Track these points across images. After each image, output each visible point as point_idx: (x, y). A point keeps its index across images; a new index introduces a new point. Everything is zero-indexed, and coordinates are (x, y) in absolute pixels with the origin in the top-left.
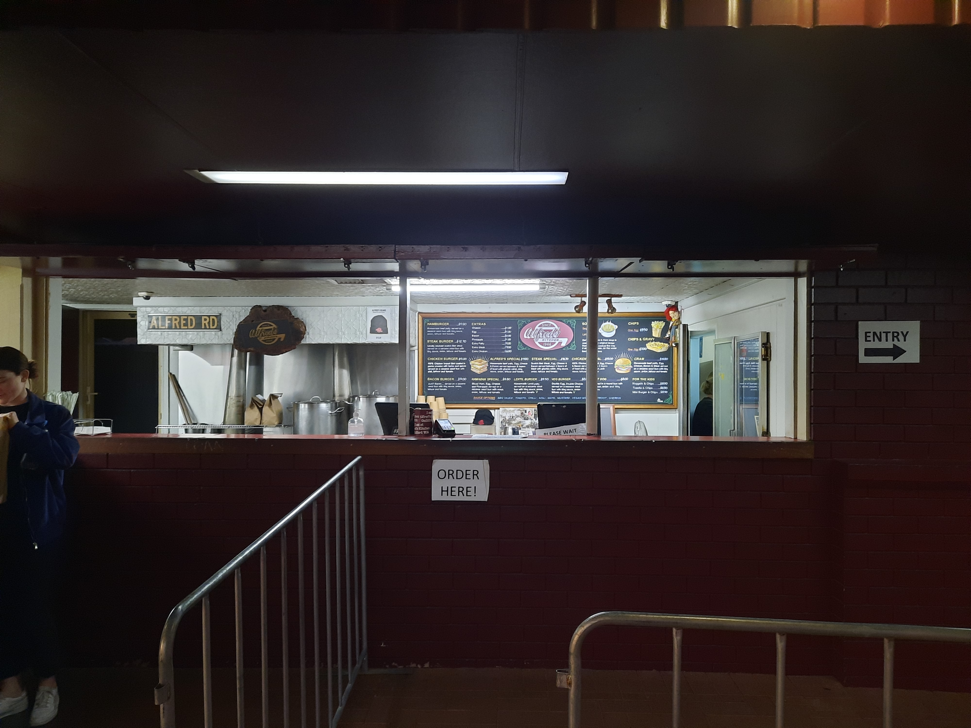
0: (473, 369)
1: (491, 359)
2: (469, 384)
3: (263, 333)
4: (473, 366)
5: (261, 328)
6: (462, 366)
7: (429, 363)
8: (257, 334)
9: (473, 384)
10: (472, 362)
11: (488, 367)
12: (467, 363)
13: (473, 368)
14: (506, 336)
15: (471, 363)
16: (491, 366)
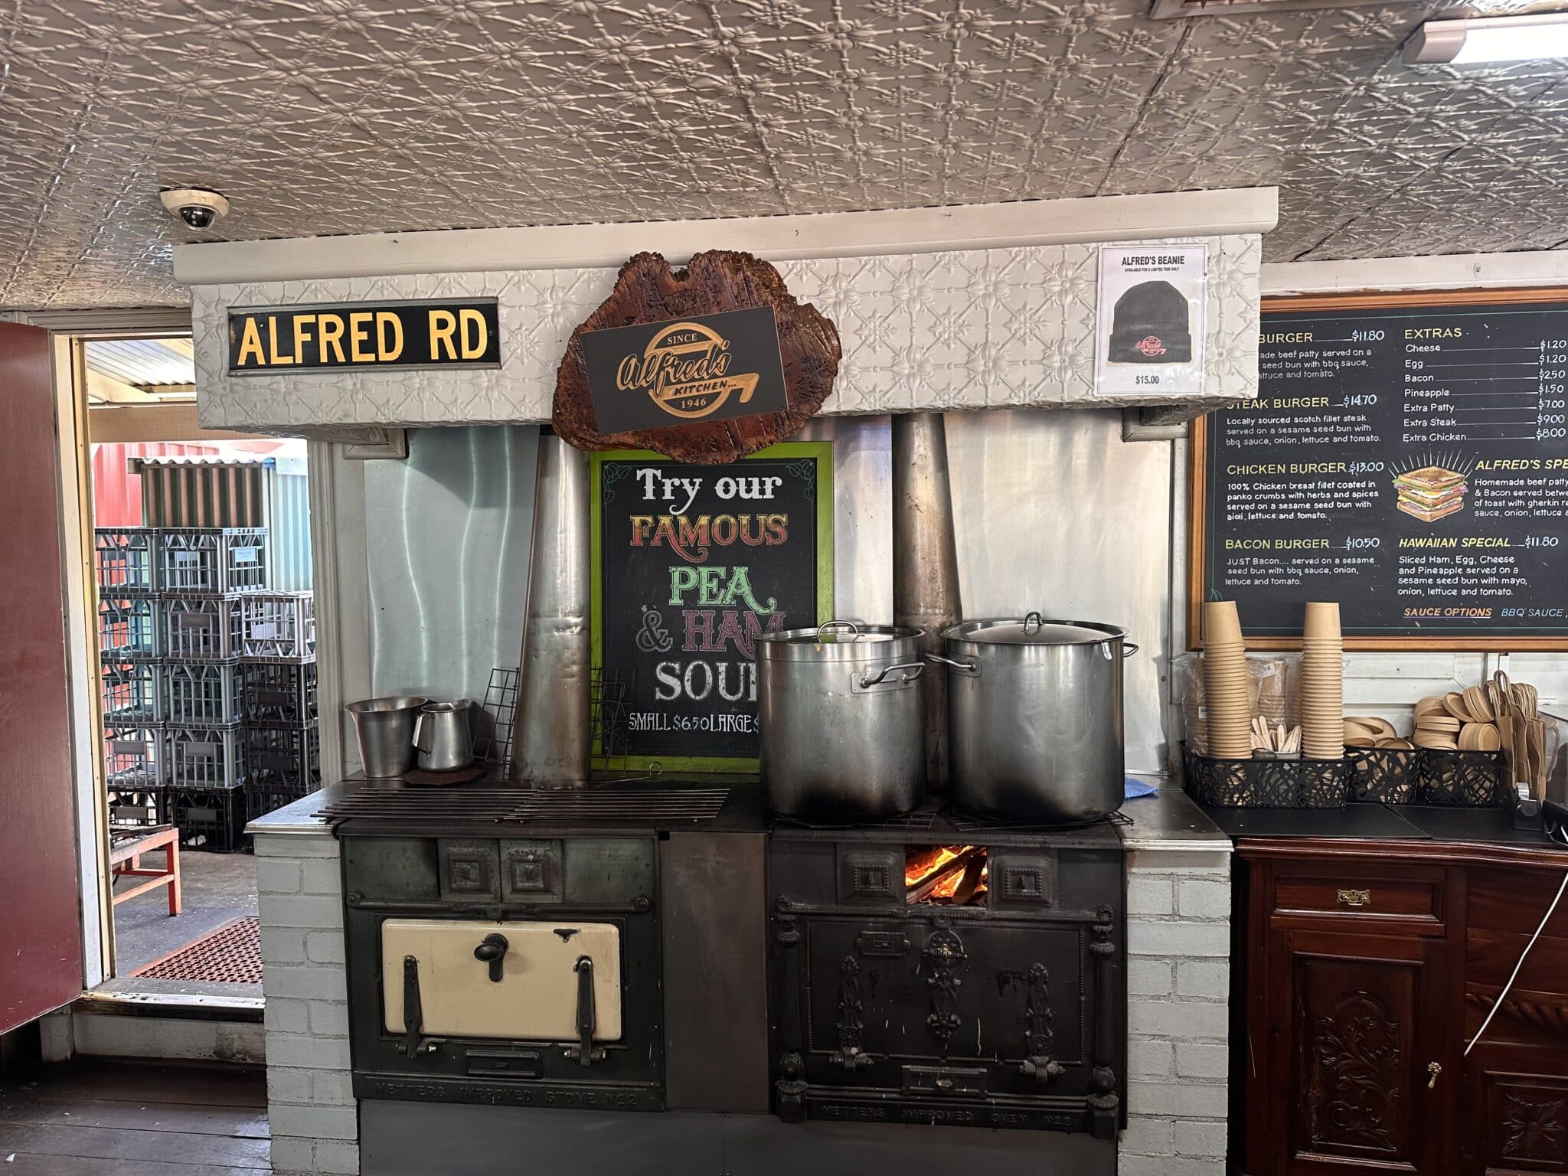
0: (1405, 504)
1: (1481, 465)
2: (1388, 562)
3: (671, 370)
4: (1408, 493)
5: (661, 352)
6: (1361, 494)
7: (1233, 487)
8: (647, 373)
9: (1403, 560)
10: (1401, 477)
11: (1465, 496)
12: (1384, 483)
13: (1405, 500)
14: (1544, 375)
15: (1397, 483)
16: (1478, 493)
